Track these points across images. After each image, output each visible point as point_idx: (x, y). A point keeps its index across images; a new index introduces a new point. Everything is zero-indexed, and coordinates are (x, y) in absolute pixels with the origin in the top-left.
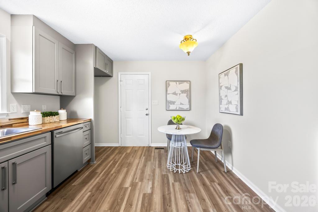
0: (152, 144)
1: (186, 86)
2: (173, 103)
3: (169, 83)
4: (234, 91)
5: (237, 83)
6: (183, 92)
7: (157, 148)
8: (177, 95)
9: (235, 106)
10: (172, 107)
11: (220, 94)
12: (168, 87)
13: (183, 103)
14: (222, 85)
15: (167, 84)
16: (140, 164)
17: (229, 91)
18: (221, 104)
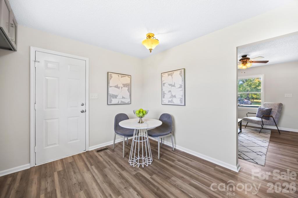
0: (90, 147)
1: (127, 80)
2: (115, 97)
3: (111, 75)
4: (178, 88)
5: (181, 82)
6: (125, 85)
7: (99, 151)
8: (119, 89)
9: (180, 99)
10: (114, 101)
11: (162, 89)
12: (110, 79)
13: (124, 97)
14: (165, 82)
15: (108, 76)
16: (96, 177)
17: (172, 87)
18: (164, 98)
